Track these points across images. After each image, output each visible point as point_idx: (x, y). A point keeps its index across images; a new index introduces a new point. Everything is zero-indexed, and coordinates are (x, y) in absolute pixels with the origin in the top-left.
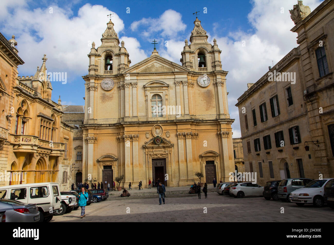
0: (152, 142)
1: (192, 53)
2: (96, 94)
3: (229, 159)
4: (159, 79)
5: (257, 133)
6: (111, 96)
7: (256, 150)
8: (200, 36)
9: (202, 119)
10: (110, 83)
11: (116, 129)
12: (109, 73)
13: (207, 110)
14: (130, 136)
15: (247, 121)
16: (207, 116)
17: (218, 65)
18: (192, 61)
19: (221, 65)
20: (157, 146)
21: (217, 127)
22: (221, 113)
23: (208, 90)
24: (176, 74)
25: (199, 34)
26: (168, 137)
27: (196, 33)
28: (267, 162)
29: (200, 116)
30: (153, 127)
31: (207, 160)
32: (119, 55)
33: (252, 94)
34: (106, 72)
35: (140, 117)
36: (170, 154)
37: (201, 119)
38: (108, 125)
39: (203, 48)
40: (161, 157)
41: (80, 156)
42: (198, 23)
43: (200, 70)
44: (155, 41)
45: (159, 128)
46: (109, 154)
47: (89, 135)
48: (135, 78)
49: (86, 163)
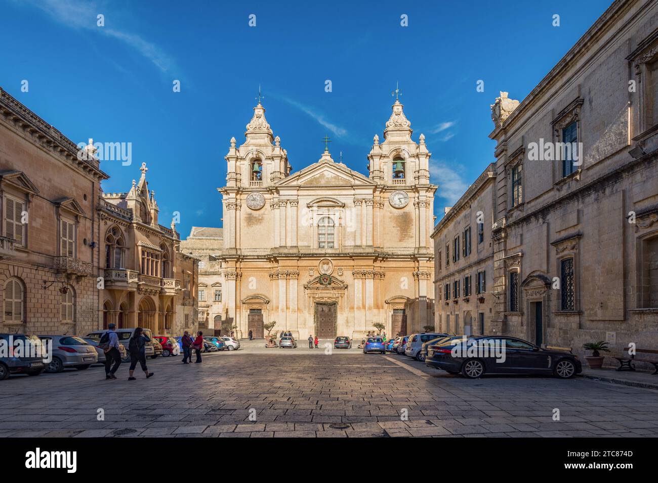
0: (317, 281)
1: (384, 156)
2: (238, 214)
3: (427, 308)
4: (330, 195)
6: (260, 218)
8: (398, 130)
9: (392, 253)
10: (259, 199)
11: (267, 263)
12: (257, 185)
13: (400, 241)
14: (286, 272)
16: (401, 249)
17: (424, 176)
18: (383, 169)
19: (428, 176)
20: (324, 287)
21: (414, 264)
22: (421, 245)
23: (404, 213)
24: (357, 189)
25: (397, 126)
26: (340, 276)
27: (393, 125)
29: (390, 249)
30: (320, 261)
31: (394, 308)
32: (271, 158)
34: (253, 183)
35: (301, 248)
36: (342, 297)
37: (390, 253)
38: (256, 257)
39: (402, 149)
40: (328, 301)
41: (219, 295)
42: (397, 109)
43: (395, 184)
44: (326, 138)
45: (328, 263)
46: (258, 294)
47: (229, 269)
48: (295, 192)
49: (225, 305)
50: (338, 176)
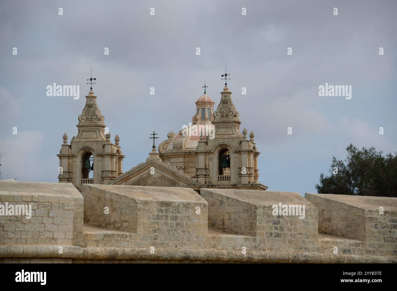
32: (102, 156)
34: (84, 181)
44: (154, 134)
50: (164, 176)
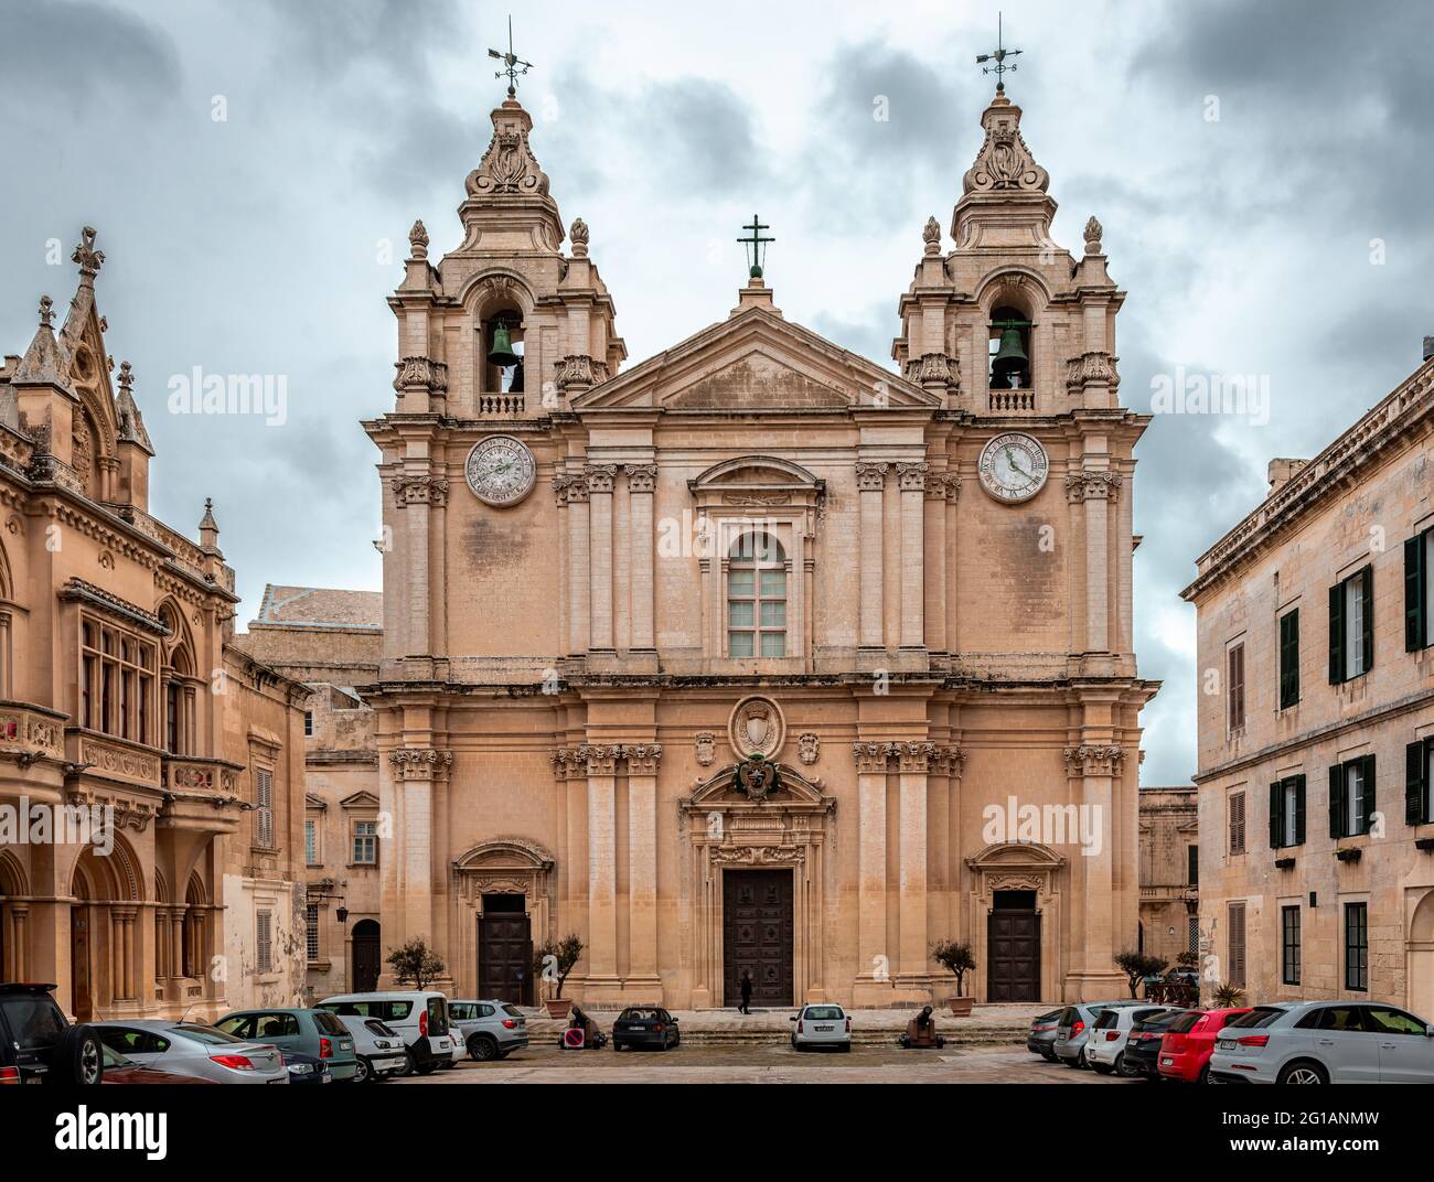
0: (728, 786)
1: (961, 302)
2: (440, 523)
3: (1114, 888)
4: (771, 449)
5: (1298, 746)
6: (518, 538)
7: (1277, 840)
8: (1008, 203)
9: (990, 677)
10: (512, 463)
11: (545, 715)
12: (507, 410)
13: (1017, 629)
14: (616, 749)
15: (1241, 681)
16: (1019, 662)
17: (1099, 379)
18: (957, 352)
19: (1114, 379)
20: (754, 808)
21: (1065, 719)
22: (1092, 646)
23: (1031, 520)
24: (868, 425)
25: (1003, 187)
26: (809, 763)
27: (991, 182)
28: (1336, 906)
29: (981, 661)
30: (736, 708)
31: (1000, 886)
32: (556, 305)
33: (1291, 521)
34: (490, 402)
35: (668, 656)
36: (815, 847)
37: (982, 675)
38: (507, 693)
39: (1023, 273)
40: (768, 864)
41: (369, 842)
42: (1003, 123)
43: (999, 408)
44: (756, 227)
45: (767, 713)
46: (512, 837)
47: (405, 738)
48: (645, 438)
49: (395, 879)
50: (800, 375)
